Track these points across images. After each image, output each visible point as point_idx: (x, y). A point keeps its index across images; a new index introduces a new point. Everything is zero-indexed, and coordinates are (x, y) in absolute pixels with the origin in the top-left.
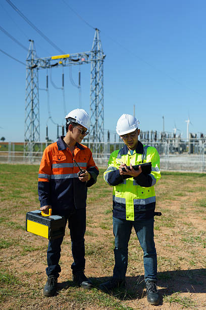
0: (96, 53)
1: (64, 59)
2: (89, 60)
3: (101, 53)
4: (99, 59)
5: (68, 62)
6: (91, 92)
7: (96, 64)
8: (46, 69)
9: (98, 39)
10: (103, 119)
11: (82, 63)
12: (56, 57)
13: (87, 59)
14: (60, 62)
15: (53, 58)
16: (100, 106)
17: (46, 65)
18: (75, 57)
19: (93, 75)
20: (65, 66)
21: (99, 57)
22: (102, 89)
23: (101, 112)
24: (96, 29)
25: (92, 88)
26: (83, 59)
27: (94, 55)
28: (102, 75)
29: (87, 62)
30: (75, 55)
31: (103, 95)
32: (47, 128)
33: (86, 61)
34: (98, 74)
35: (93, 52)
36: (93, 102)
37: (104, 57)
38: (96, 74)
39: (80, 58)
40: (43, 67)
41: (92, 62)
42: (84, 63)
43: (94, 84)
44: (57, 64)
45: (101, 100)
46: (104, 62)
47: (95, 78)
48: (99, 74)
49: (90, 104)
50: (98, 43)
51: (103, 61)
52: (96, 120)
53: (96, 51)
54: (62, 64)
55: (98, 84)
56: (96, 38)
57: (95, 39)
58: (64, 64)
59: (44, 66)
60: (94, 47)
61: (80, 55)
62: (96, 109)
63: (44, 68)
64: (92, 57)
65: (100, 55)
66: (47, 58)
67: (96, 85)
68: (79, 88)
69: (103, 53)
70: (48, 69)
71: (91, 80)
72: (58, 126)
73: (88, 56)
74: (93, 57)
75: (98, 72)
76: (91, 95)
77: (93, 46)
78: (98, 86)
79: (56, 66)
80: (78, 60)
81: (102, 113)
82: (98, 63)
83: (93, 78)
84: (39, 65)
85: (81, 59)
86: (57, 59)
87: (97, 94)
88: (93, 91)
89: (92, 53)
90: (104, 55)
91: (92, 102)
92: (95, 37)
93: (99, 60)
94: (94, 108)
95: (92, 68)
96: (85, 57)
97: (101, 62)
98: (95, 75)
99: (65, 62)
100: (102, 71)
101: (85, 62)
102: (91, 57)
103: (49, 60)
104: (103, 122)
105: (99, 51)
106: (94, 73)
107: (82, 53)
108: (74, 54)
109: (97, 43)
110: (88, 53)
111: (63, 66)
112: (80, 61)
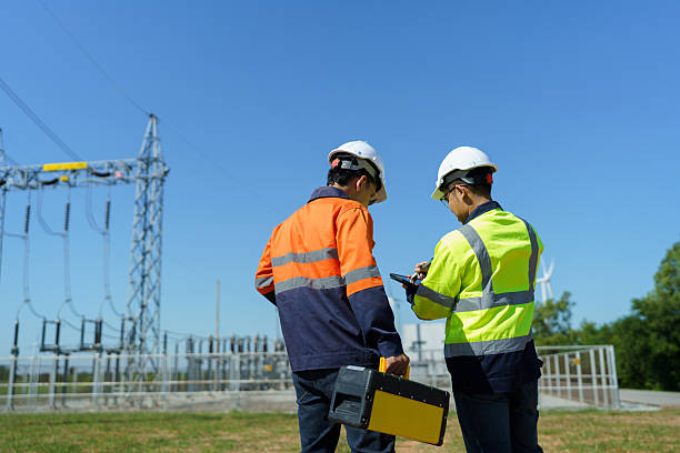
0: (148, 162)
1: (74, 171)
2: (131, 177)
3: (160, 164)
4: (154, 174)
5: (82, 178)
6: (133, 245)
7: (147, 186)
8: (28, 190)
9: (155, 134)
10: (158, 304)
11: (115, 183)
12: (54, 166)
13: (128, 174)
14: (62, 178)
15: (46, 167)
16: (153, 274)
17: (28, 181)
18: (101, 168)
19: (139, 209)
20: (75, 186)
21: (155, 171)
22: (158, 240)
23: (154, 287)
24: (151, 116)
25: (136, 236)
26: (118, 175)
27: (145, 166)
28: (161, 210)
29: (127, 181)
30: (101, 164)
31: (160, 252)
32: (17, 327)
33: (126, 177)
34: (151, 208)
35: (142, 160)
36: (137, 267)
37: (166, 173)
38: (146, 205)
39: (111, 171)
40: (20, 187)
41: (139, 181)
42: (119, 182)
43: (140, 228)
44: (55, 182)
45: (155, 263)
46: (165, 183)
47: (145, 214)
48: (155, 208)
49: (130, 270)
50: (155, 143)
51: (162, 180)
52: (143, 307)
53: (148, 159)
54: (68, 182)
55: (151, 227)
56: (151, 133)
57: (147, 135)
58: (72, 181)
59: (22, 183)
60: (145, 151)
61: (111, 166)
62: (142, 284)
63: (23, 188)
64: (139, 171)
65: (158, 167)
66: (32, 166)
67: (145, 230)
68: (104, 234)
69: (164, 165)
70: (33, 192)
71: (136, 219)
72: (45, 323)
73: (130, 168)
74: (142, 170)
75: (151, 202)
76: (133, 251)
77: (142, 149)
78: (149, 233)
79: (51, 186)
80: (108, 175)
81: (157, 290)
82: (153, 185)
83: (138, 215)
84: (10, 181)
85: (113, 174)
86: (56, 171)
87: (147, 249)
88: (137, 242)
89: (140, 163)
90: (166, 169)
91: (133, 266)
92: (148, 130)
93: (154, 178)
94: (139, 280)
95: (138, 195)
96: (123, 171)
97: (159, 182)
98: (144, 209)
99: (75, 178)
100: (161, 201)
101: (123, 179)
102: (137, 171)
103: (36, 173)
104: (158, 312)
105: (156, 160)
106: (141, 203)
107: (117, 162)
108: (99, 163)
109: (151, 143)
110: (130, 161)
111: (70, 186)
112: (110, 178)
